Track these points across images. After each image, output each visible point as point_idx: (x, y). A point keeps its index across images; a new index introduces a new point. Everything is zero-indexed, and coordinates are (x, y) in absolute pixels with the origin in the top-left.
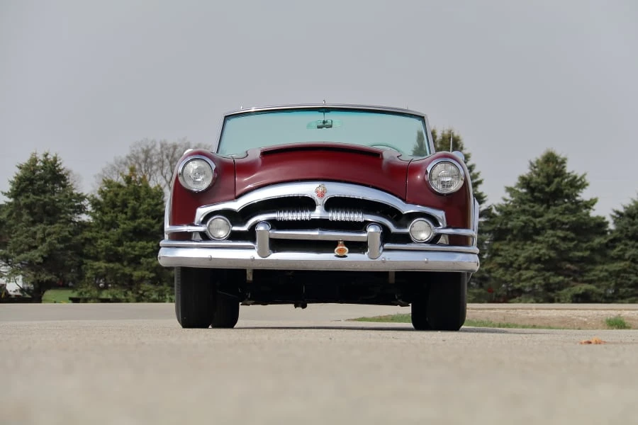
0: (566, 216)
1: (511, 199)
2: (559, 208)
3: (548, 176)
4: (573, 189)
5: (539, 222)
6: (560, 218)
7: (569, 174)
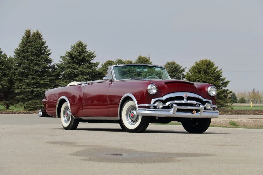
0: (88, 70)
1: (63, 61)
2: (84, 66)
3: (79, 52)
4: (90, 58)
5: (76, 72)
6: (85, 70)
7: (88, 51)
